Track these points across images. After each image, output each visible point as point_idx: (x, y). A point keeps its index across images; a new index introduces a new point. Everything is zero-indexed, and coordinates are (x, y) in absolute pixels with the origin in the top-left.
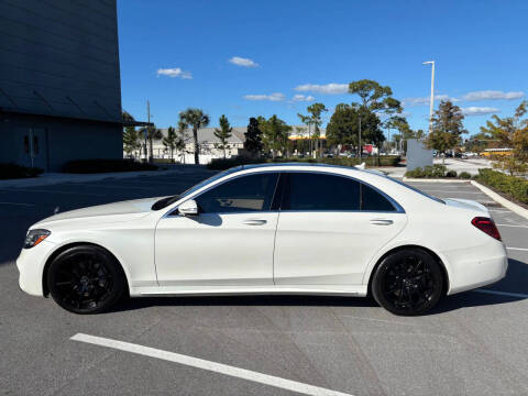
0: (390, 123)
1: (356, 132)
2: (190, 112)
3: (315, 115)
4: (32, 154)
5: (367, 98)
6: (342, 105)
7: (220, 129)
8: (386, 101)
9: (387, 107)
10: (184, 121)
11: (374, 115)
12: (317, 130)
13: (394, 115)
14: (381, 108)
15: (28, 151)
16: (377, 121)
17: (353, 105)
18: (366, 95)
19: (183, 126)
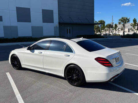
2: (123, 18)
4: (69, 34)
7: (133, 23)
10: (120, 21)
15: (68, 33)
19: (120, 23)
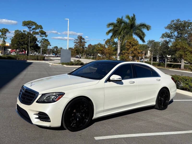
0: (41, 41)
1: (27, 44)
3: (3, 34)
5: (31, 29)
6: (18, 31)
8: (40, 31)
9: (40, 34)
11: (35, 37)
12: (4, 41)
13: (43, 38)
14: (37, 34)
16: (36, 40)
17: (24, 31)
18: (31, 28)
